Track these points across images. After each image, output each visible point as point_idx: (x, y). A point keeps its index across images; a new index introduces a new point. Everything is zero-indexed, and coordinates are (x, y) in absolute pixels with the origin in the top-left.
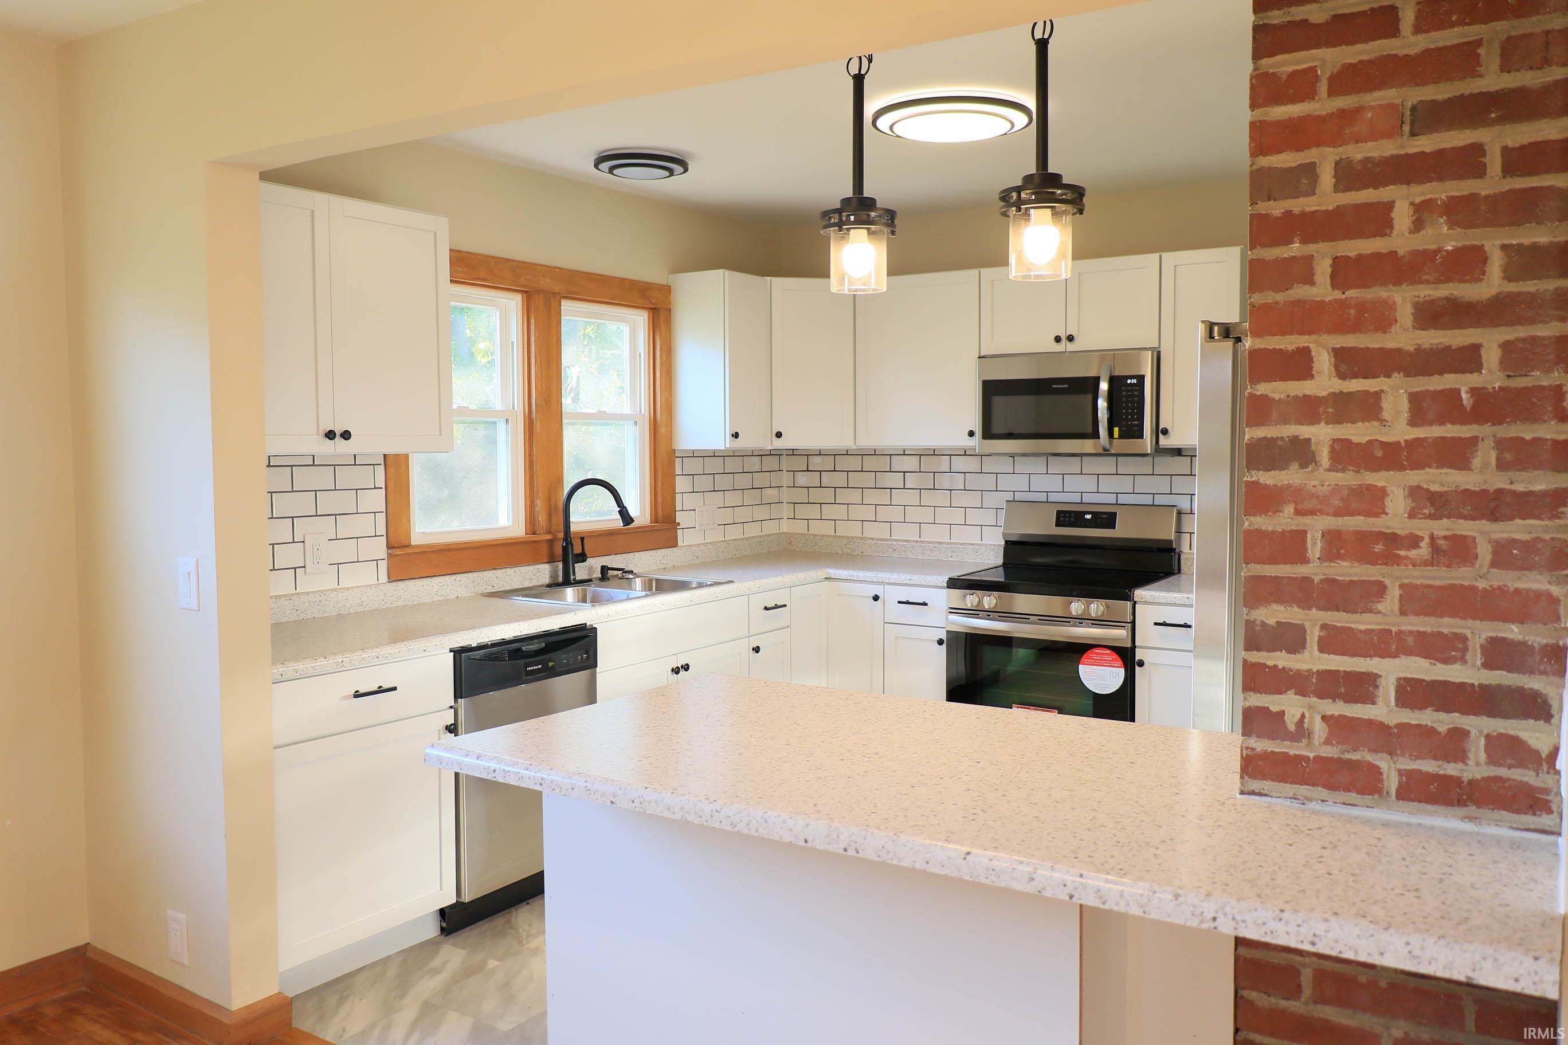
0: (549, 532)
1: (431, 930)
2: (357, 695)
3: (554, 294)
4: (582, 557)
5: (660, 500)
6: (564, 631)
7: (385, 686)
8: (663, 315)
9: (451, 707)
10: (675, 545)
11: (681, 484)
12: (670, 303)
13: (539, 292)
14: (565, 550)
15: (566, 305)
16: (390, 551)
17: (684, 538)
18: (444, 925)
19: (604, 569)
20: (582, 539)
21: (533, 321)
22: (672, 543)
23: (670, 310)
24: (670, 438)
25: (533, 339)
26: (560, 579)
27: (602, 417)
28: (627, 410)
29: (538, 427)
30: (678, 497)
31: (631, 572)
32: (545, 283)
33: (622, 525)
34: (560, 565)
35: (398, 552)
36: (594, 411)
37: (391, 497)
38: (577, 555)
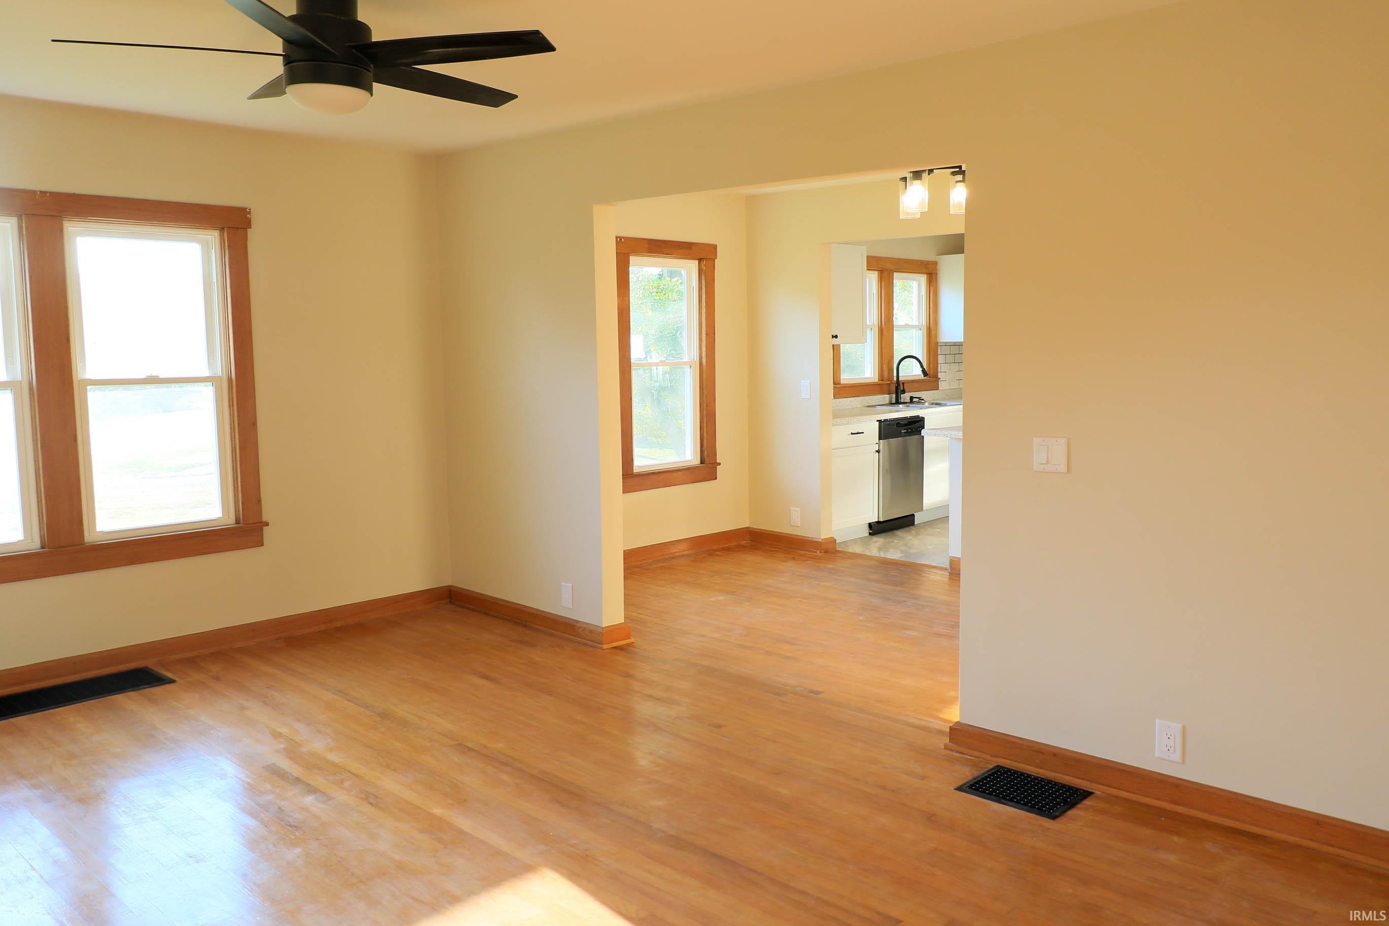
0: (889, 380)
1: (866, 532)
2: (852, 434)
3: (891, 270)
4: (904, 392)
5: (931, 366)
6: (912, 417)
7: (860, 432)
8: (934, 276)
9: (877, 444)
10: (938, 389)
11: (941, 359)
12: (937, 270)
13: (886, 270)
14: (897, 388)
15: (895, 274)
16: (835, 386)
17: (942, 385)
18: (871, 531)
19: (912, 398)
20: (903, 383)
21: (883, 284)
22: (936, 388)
23: (937, 273)
24: (936, 336)
25: (883, 292)
26: (894, 401)
27: (907, 326)
28: (915, 323)
29: (885, 333)
30: (939, 365)
31: (923, 400)
32: (889, 266)
33: (923, 376)
34: (894, 396)
35: (838, 386)
36: (903, 324)
37: (835, 362)
38: (902, 391)
